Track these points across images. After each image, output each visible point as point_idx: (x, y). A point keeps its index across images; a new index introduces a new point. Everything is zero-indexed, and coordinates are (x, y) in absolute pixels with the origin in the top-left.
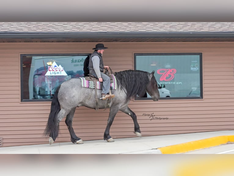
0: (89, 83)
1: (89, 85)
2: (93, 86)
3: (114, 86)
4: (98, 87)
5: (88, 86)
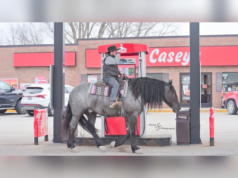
0: (97, 89)
1: (97, 91)
2: (100, 93)
3: (124, 94)
4: (106, 94)
5: (95, 92)
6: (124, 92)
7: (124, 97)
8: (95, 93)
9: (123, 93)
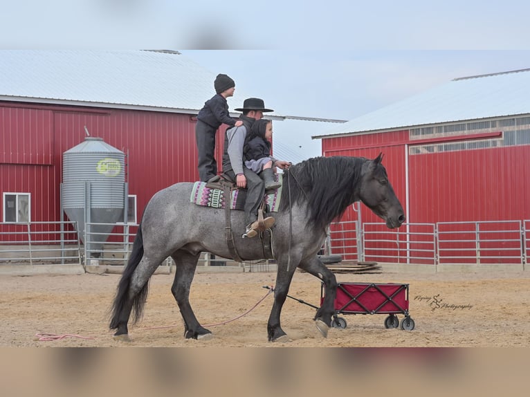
0: (210, 195)
1: (210, 199)
2: (218, 202)
3: (274, 205)
6: (275, 200)
7: (273, 212)
8: (206, 203)
9: (272, 203)
